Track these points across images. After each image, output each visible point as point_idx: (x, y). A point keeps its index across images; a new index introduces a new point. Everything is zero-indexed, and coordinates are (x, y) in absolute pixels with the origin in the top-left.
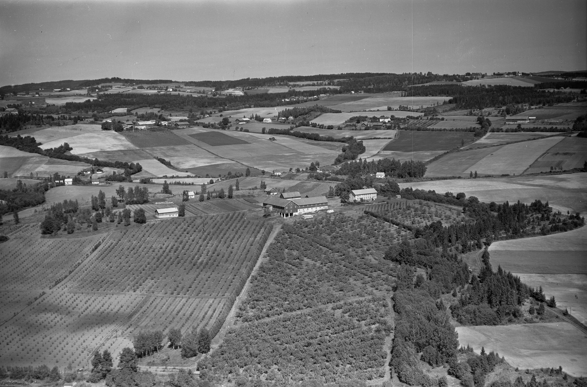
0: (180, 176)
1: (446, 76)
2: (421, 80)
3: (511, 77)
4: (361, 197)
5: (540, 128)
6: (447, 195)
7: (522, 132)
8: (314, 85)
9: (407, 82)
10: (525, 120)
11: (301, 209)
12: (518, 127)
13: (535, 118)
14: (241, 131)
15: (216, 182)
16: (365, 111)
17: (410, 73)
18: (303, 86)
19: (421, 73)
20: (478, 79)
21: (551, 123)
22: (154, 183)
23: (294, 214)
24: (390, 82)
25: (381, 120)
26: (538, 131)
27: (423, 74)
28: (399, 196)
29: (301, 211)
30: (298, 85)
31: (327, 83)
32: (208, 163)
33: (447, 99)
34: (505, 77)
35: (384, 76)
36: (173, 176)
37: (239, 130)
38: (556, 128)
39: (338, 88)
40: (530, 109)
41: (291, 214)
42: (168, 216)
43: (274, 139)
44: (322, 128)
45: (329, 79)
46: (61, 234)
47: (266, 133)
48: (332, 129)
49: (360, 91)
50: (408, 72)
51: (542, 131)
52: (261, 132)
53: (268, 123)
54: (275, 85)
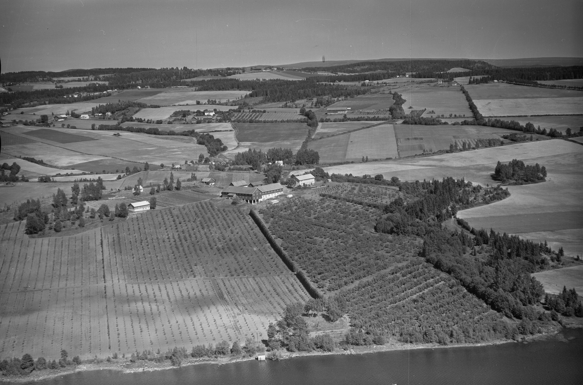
0: (74, 173)
1: (210, 71)
2: (188, 75)
3: (269, 71)
4: (304, 182)
5: (364, 117)
6: (365, 177)
7: (349, 122)
8: (79, 81)
9: (174, 77)
10: (345, 110)
11: (264, 196)
12: (344, 117)
13: (350, 108)
14: (68, 127)
15: (123, 177)
16: (175, 105)
17: (167, 68)
18: (69, 81)
19: (177, 68)
20: (240, 73)
21: (368, 113)
22: (56, 182)
23: (259, 200)
24: (158, 77)
25: (206, 114)
26: (363, 120)
27: (180, 69)
28: (330, 180)
29: (265, 197)
30: (63, 81)
31: (93, 79)
32: (85, 160)
33: (248, 93)
34: (263, 72)
35: (151, 71)
36: (67, 174)
37: (66, 126)
38: (378, 117)
39: (107, 83)
40: (338, 100)
41: (257, 201)
42: (141, 209)
43: (118, 135)
44: (150, 123)
45: (94, 75)
46: (50, 233)
47: (96, 130)
48: (161, 123)
49: (146, 87)
50: (165, 67)
51: (367, 120)
52: (91, 128)
53: (85, 119)
54: (38, 81)
